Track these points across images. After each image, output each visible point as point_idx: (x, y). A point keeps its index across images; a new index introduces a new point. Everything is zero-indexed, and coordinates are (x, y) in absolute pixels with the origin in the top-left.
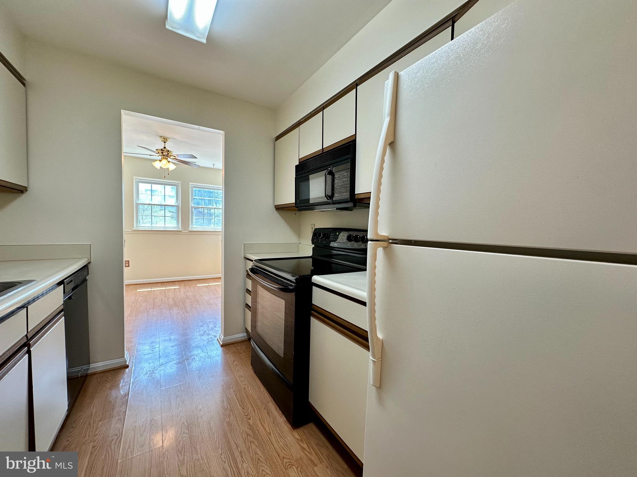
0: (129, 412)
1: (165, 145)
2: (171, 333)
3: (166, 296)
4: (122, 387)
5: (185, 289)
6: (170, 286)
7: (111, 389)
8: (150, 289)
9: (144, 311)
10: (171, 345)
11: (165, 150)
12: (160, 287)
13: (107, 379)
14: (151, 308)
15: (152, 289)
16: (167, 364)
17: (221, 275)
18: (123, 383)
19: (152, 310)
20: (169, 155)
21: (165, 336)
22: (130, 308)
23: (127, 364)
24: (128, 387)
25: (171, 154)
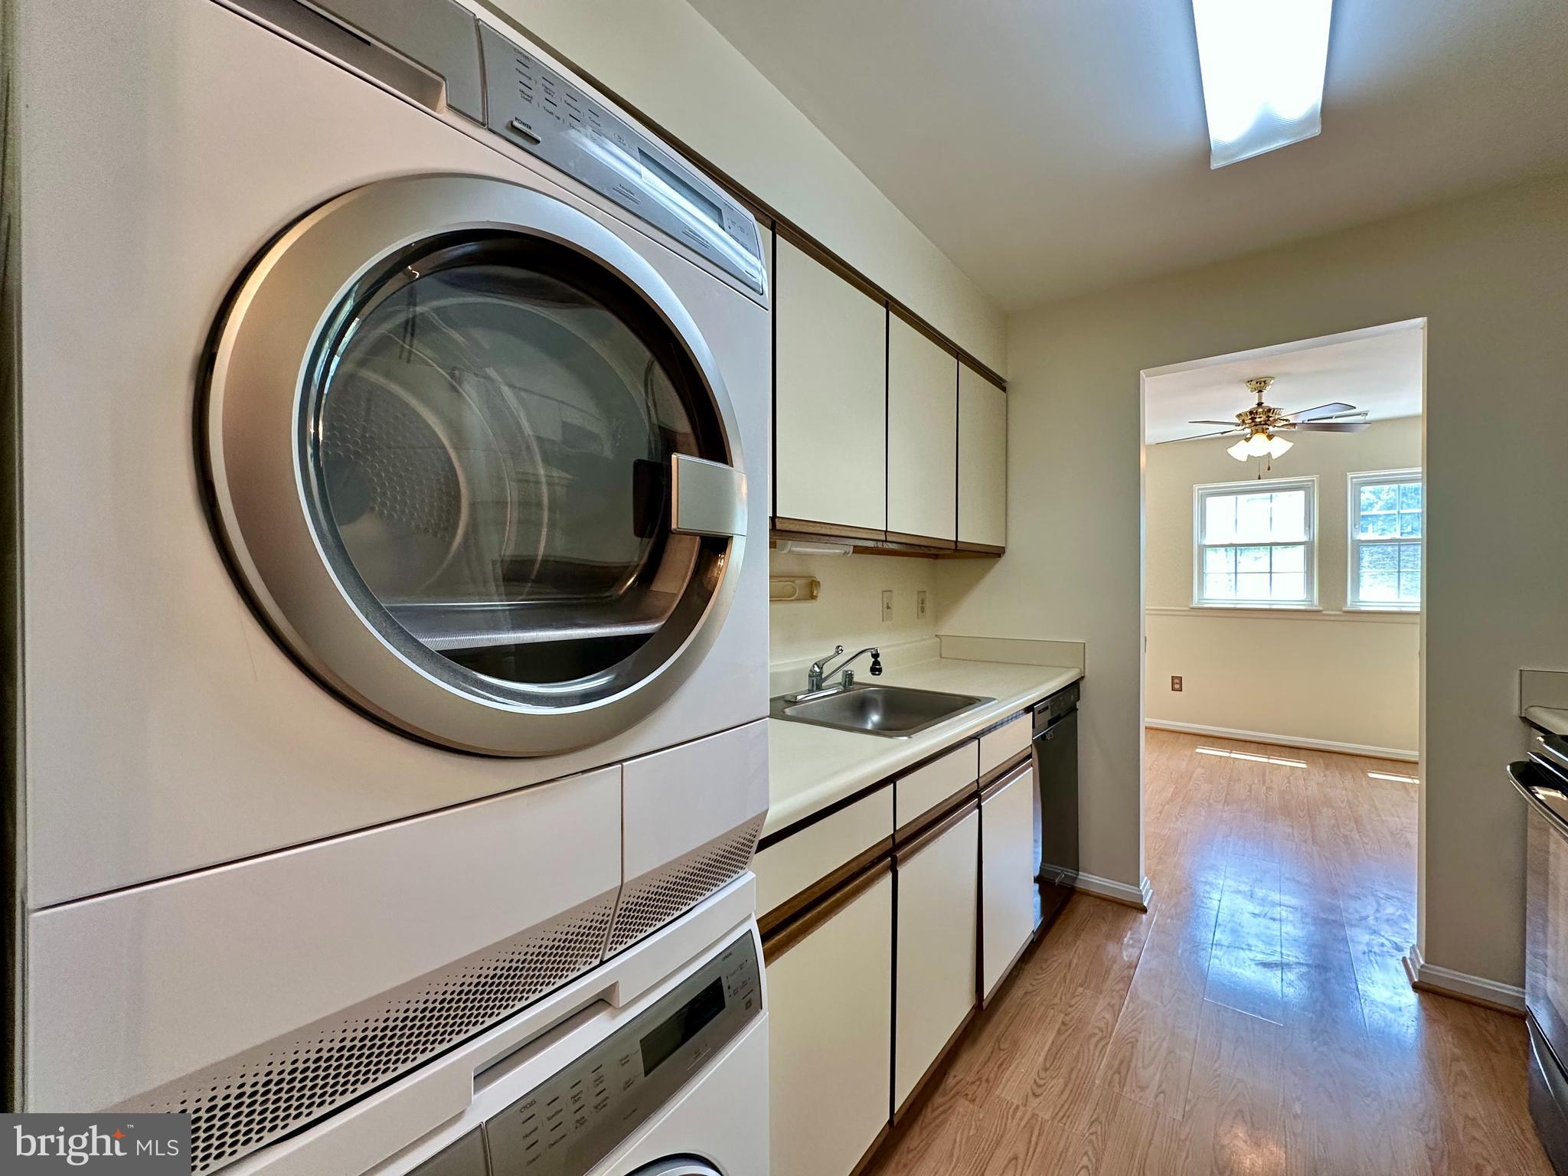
0: (1131, 1005)
1: (1260, 397)
2: (1257, 880)
3: (1264, 783)
4: (1128, 945)
5: (1325, 776)
6: (1280, 756)
7: (1108, 937)
8: (1227, 755)
9: (1202, 804)
10: (1251, 908)
11: (1260, 410)
12: (1253, 753)
13: (1105, 915)
14: (1220, 801)
15: (1233, 755)
16: (1231, 949)
18: (1130, 938)
19: (1220, 806)
20: (1271, 419)
21: (1241, 880)
22: (1174, 786)
23: (1145, 904)
24: (1138, 951)
25: (1277, 417)
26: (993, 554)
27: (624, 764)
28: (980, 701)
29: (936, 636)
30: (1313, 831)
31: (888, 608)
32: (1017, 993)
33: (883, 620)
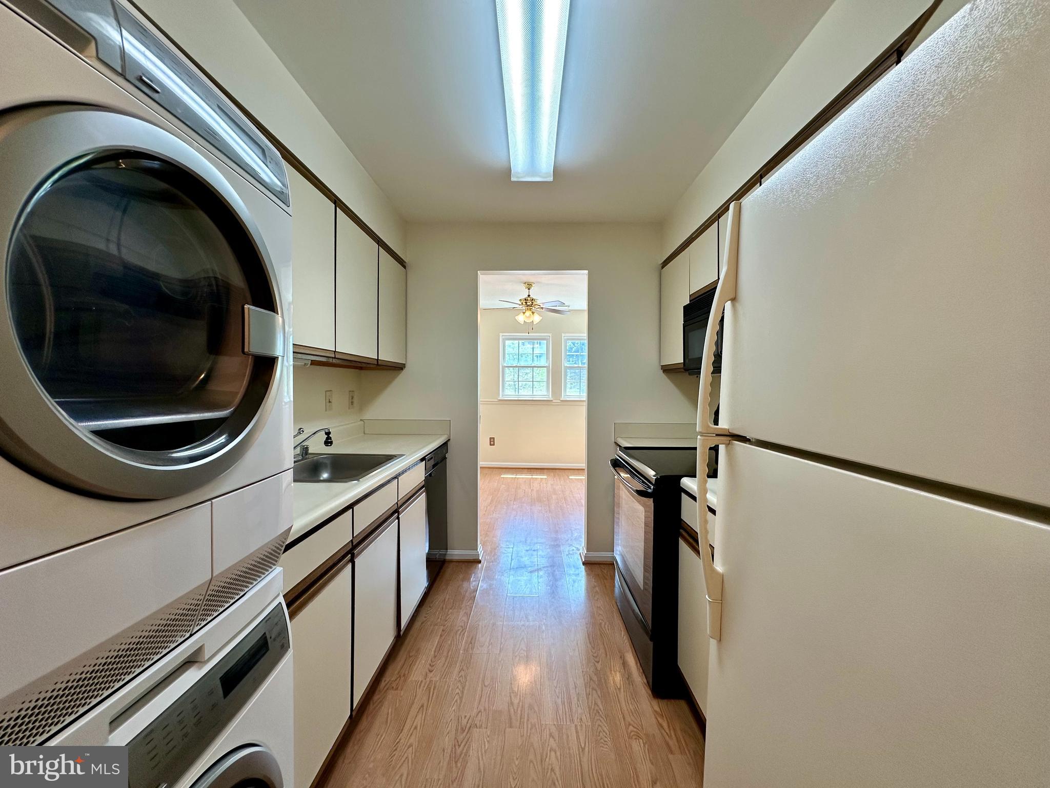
0: (476, 609)
1: (529, 292)
2: (528, 534)
3: (530, 487)
4: (473, 581)
5: (554, 480)
6: (537, 474)
7: (463, 580)
8: (515, 476)
9: (504, 503)
10: (526, 548)
11: (529, 299)
12: (526, 474)
13: (461, 569)
14: (512, 500)
15: (517, 476)
16: (517, 569)
17: (584, 465)
18: (474, 578)
19: (512, 502)
20: (533, 304)
21: (521, 536)
22: (492, 496)
23: (480, 558)
24: (478, 582)
25: (536, 303)
26: (398, 368)
27: (213, 501)
28: (396, 456)
29: (361, 420)
30: (549, 507)
31: (330, 402)
32: (417, 625)
33: (326, 411)
